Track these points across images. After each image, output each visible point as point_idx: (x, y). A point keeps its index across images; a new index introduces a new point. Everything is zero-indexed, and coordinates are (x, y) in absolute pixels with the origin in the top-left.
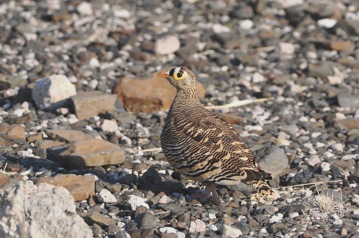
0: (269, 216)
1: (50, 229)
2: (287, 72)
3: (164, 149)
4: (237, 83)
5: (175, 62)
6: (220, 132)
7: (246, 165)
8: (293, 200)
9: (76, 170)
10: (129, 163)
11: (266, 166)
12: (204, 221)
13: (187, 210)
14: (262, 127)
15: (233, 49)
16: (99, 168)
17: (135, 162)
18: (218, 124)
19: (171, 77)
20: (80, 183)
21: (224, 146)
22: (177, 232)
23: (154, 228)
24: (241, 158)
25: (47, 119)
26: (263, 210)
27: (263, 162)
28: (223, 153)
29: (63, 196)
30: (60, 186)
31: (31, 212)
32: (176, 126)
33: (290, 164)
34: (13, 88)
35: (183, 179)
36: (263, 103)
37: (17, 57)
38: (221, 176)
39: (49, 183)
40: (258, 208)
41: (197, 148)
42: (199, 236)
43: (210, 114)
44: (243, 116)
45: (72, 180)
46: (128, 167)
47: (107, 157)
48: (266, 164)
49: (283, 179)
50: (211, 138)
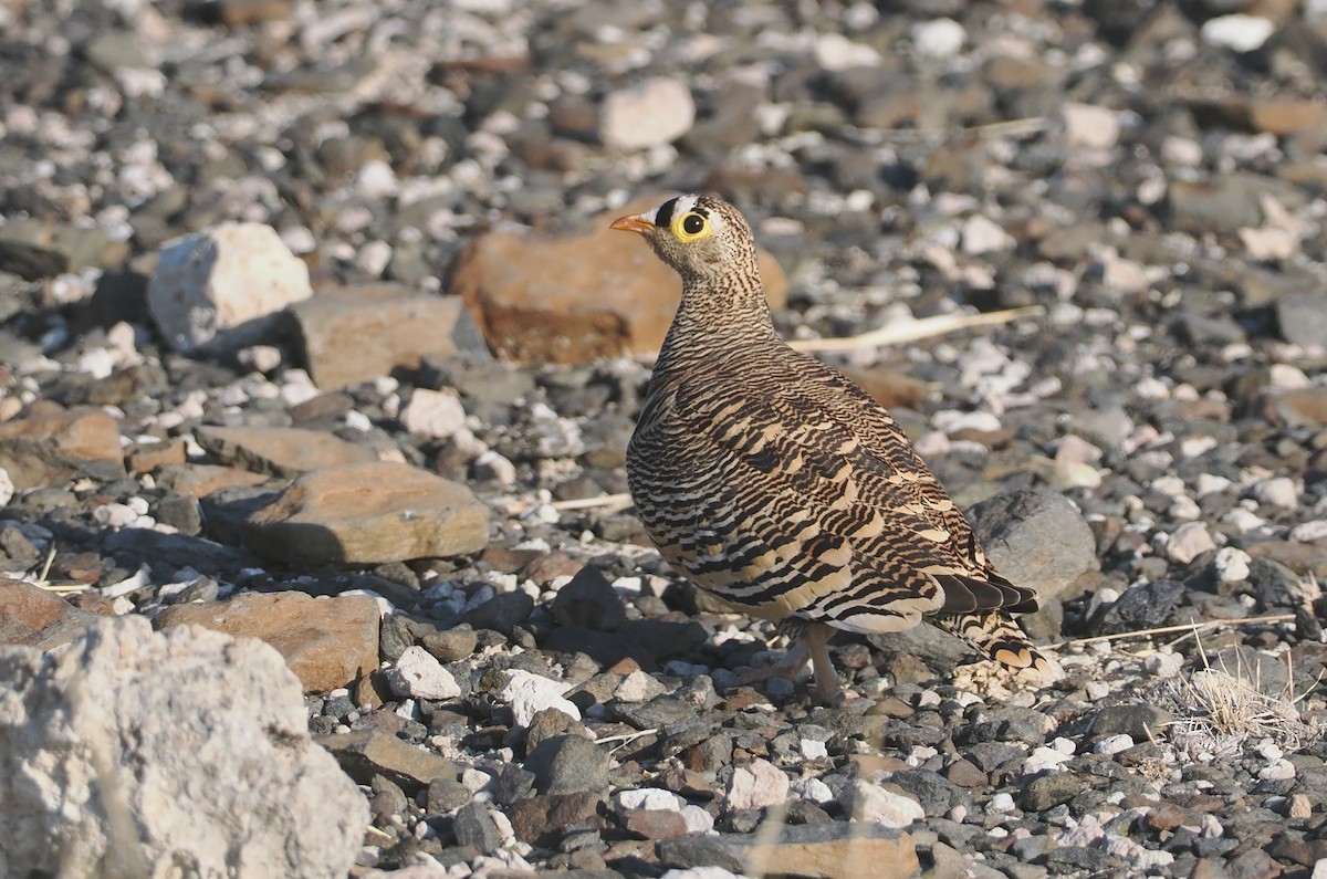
0: (1025, 747)
1: (212, 794)
2: (1092, 213)
3: (640, 501)
4: (907, 253)
5: (677, 175)
6: (848, 435)
7: (943, 557)
8: (1112, 689)
9: (309, 578)
10: (507, 549)
11: (1013, 563)
12: (784, 767)
13: (719, 725)
14: (999, 419)
15: (889, 127)
16: (395, 568)
17: (527, 546)
18: (839, 407)
19: (661, 231)
20: (325, 624)
21: (860, 487)
22: (681, 808)
23: (599, 791)
24: (924, 534)
25: (202, 388)
26: (1001, 727)
27: (1003, 549)
28: (857, 515)
29: (262, 674)
30: (250, 635)
31: (144, 733)
32: (685, 415)
33: (1101, 554)
34: (78, 274)
35: (705, 610)
36: (1001, 328)
37: (92, 157)
38: (852, 599)
39: (210, 626)
40: (981, 719)
41: (761, 495)
42: (765, 822)
43: (807, 368)
44: (928, 378)
45: (295, 613)
46: (502, 566)
47: (425, 529)
48: (1014, 557)
49: (1076, 610)
50: (814, 458)
